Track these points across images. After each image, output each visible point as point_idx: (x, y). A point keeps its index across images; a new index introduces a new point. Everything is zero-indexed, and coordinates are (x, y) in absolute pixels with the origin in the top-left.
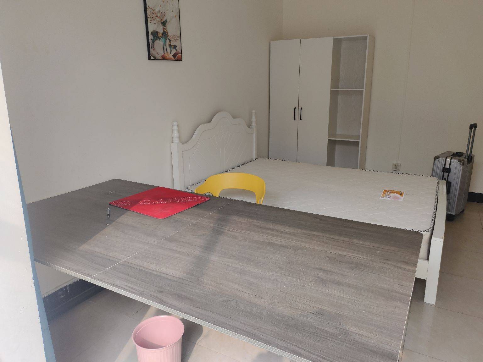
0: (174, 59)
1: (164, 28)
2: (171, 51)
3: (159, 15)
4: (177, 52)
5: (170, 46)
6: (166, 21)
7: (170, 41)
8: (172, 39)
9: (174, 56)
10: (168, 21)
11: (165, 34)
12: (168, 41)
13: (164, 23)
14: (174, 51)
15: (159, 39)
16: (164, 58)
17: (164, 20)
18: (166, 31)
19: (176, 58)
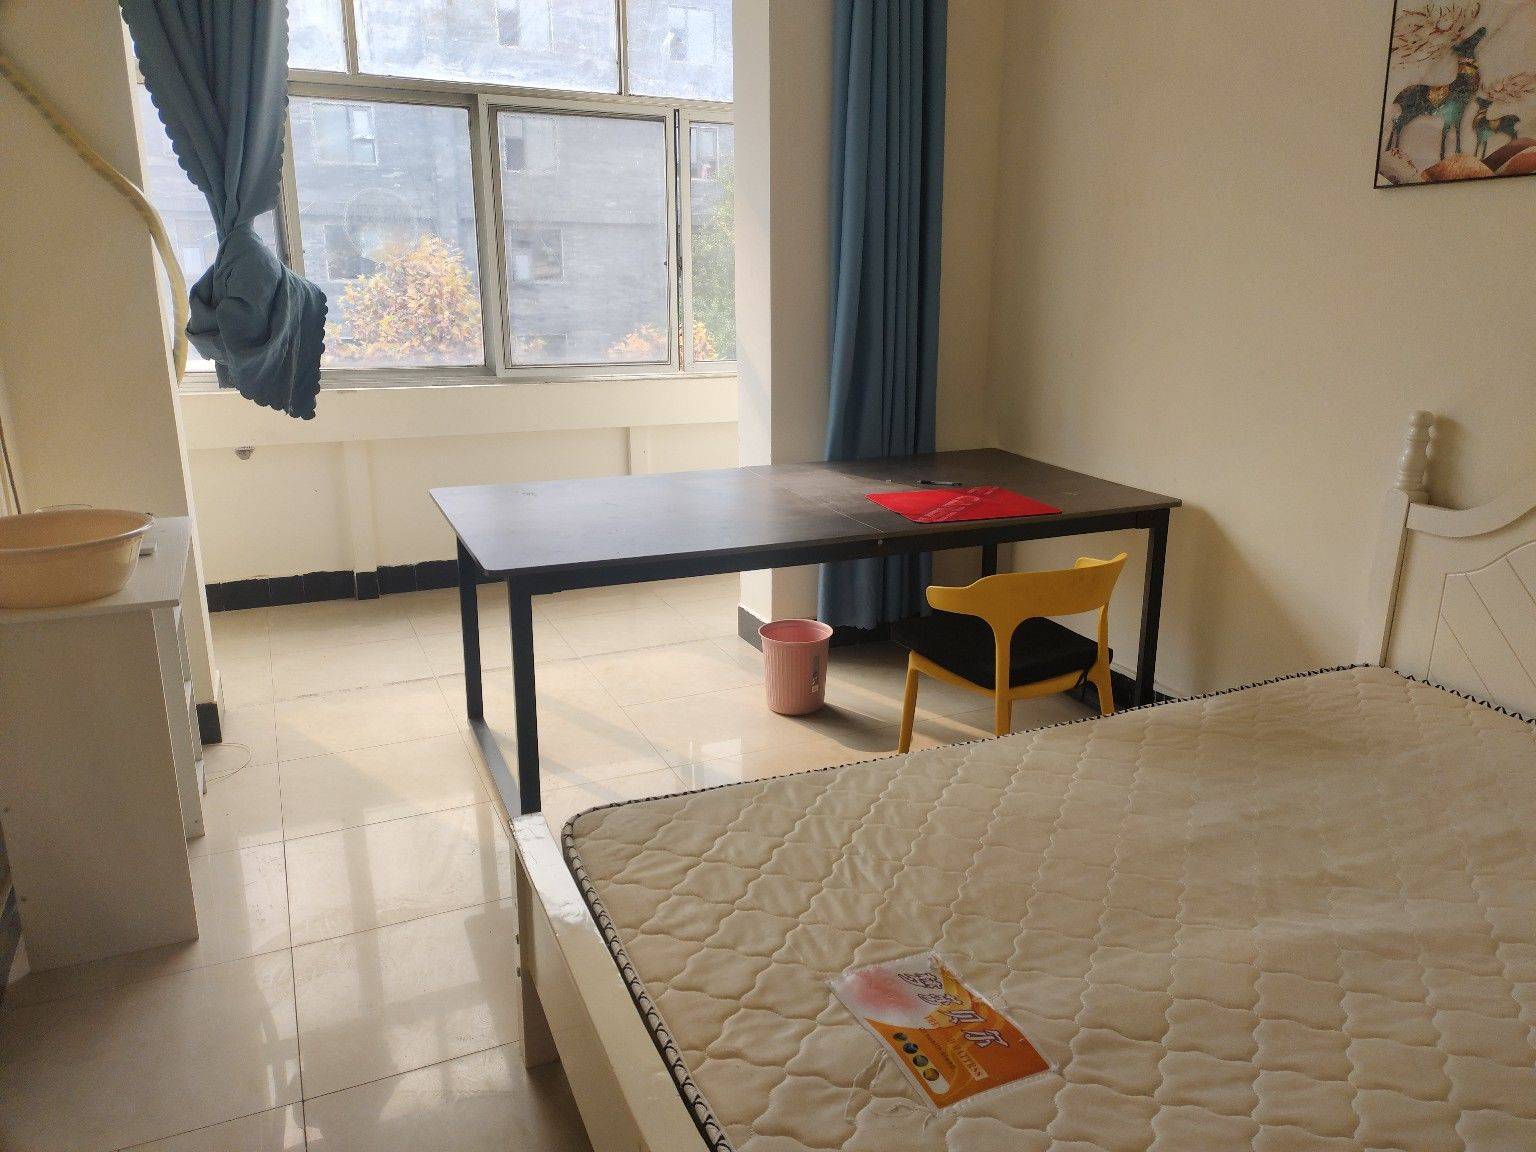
0: (1490, 173)
1: (1461, 65)
2: (1481, 142)
3: (1444, 25)
4: (1515, 143)
5: (1481, 124)
6: (1481, 32)
7: (1484, 104)
8: (1496, 96)
9: (1493, 162)
10: (1489, 32)
11: (1464, 86)
12: (1473, 109)
13: (1466, 48)
14: (1497, 142)
15: (1430, 109)
16: (1436, 178)
17: (1468, 33)
18: (1469, 70)
19: (1502, 169)
